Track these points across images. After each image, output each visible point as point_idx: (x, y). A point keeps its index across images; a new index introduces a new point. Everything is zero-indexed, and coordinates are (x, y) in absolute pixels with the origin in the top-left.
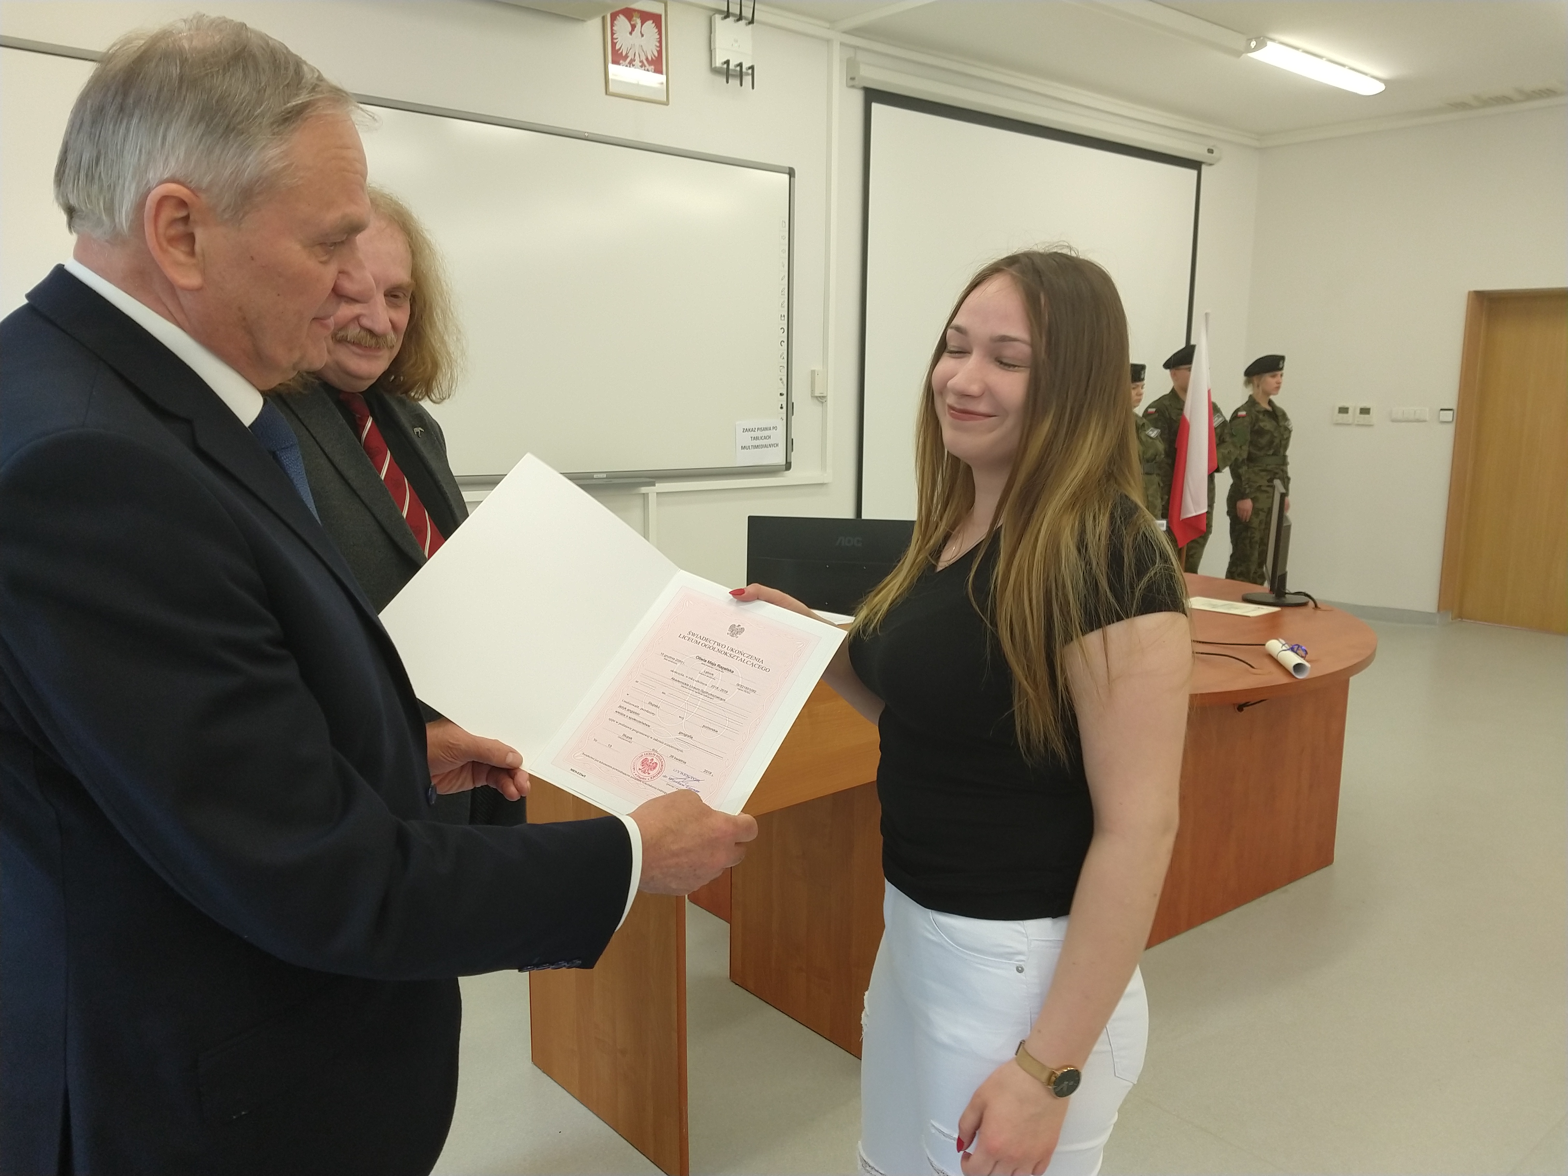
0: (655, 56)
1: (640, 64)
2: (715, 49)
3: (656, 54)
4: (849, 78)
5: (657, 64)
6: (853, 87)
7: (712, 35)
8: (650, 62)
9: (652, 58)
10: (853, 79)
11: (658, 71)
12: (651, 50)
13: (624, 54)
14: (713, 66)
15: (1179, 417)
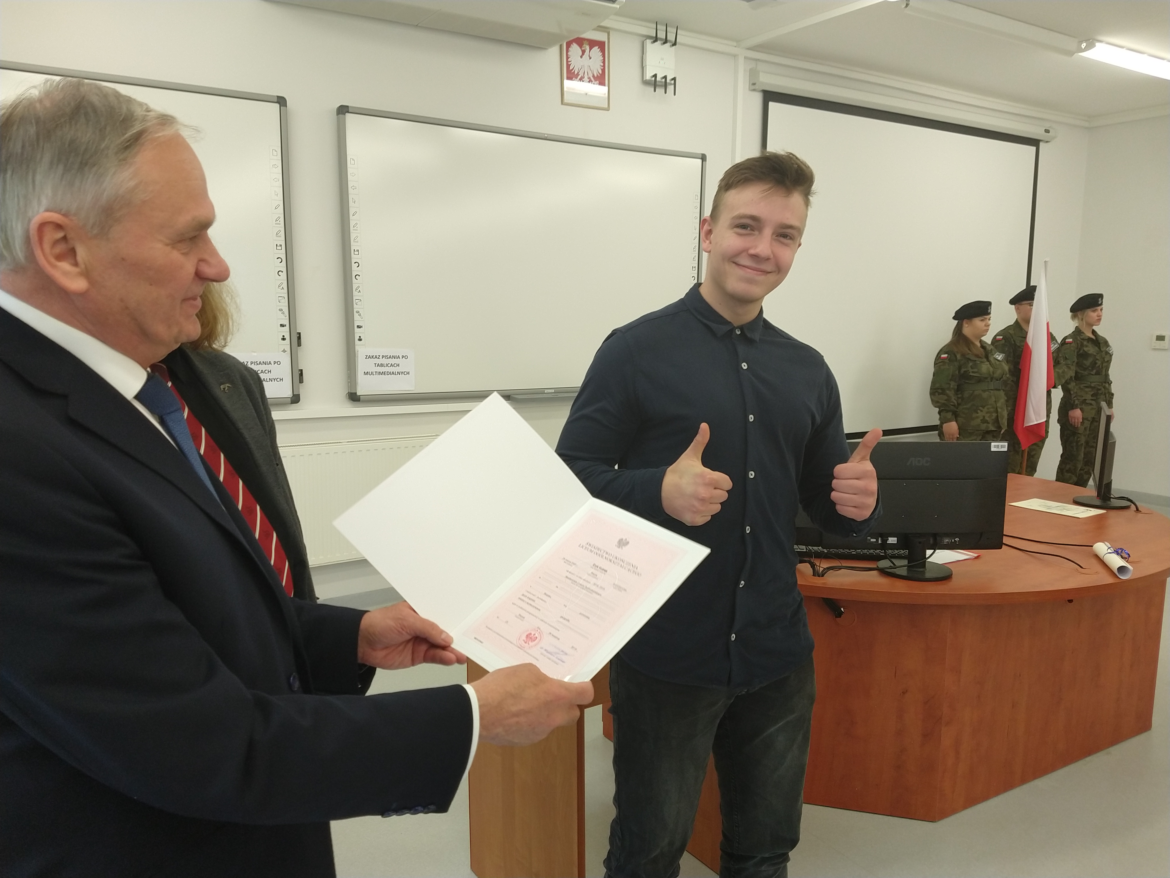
1: (589, 80)
2: (646, 66)
3: (601, 72)
4: (751, 84)
5: (601, 79)
6: (754, 90)
7: (644, 56)
8: (596, 78)
9: (597, 75)
10: (754, 84)
11: (602, 83)
12: (597, 69)
13: (576, 73)
14: (644, 79)
15: (1023, 344)
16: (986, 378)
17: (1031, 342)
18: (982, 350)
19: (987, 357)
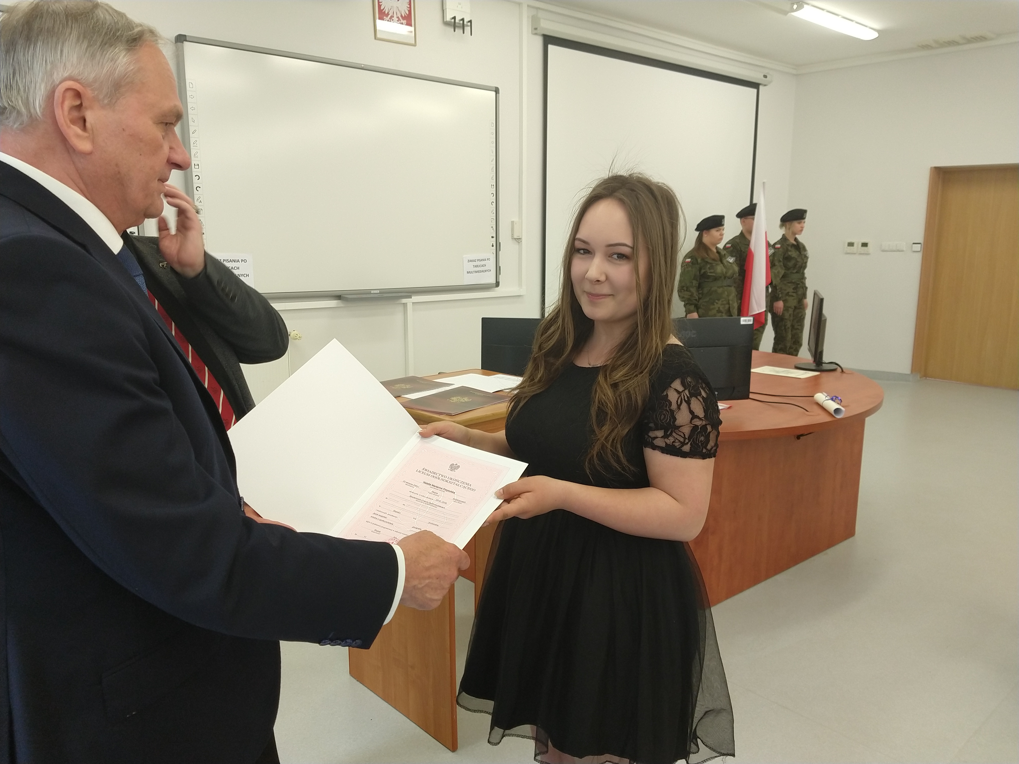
0: (407, 14)
1: (397, 19)
2: (446, 9)
4: (533, 28)
5: (408, 19)
6: (536, 34)
7: (444, 1)
8: (404, 18)
10: (536, 29)
11: (409, 24)
12: (404, 10)
13: (386, 12)
14: (445, 20)
15: (747, 250)
16: (720, 277)
17: (753, 249)
18: (717, 255)
19: (721, 261)
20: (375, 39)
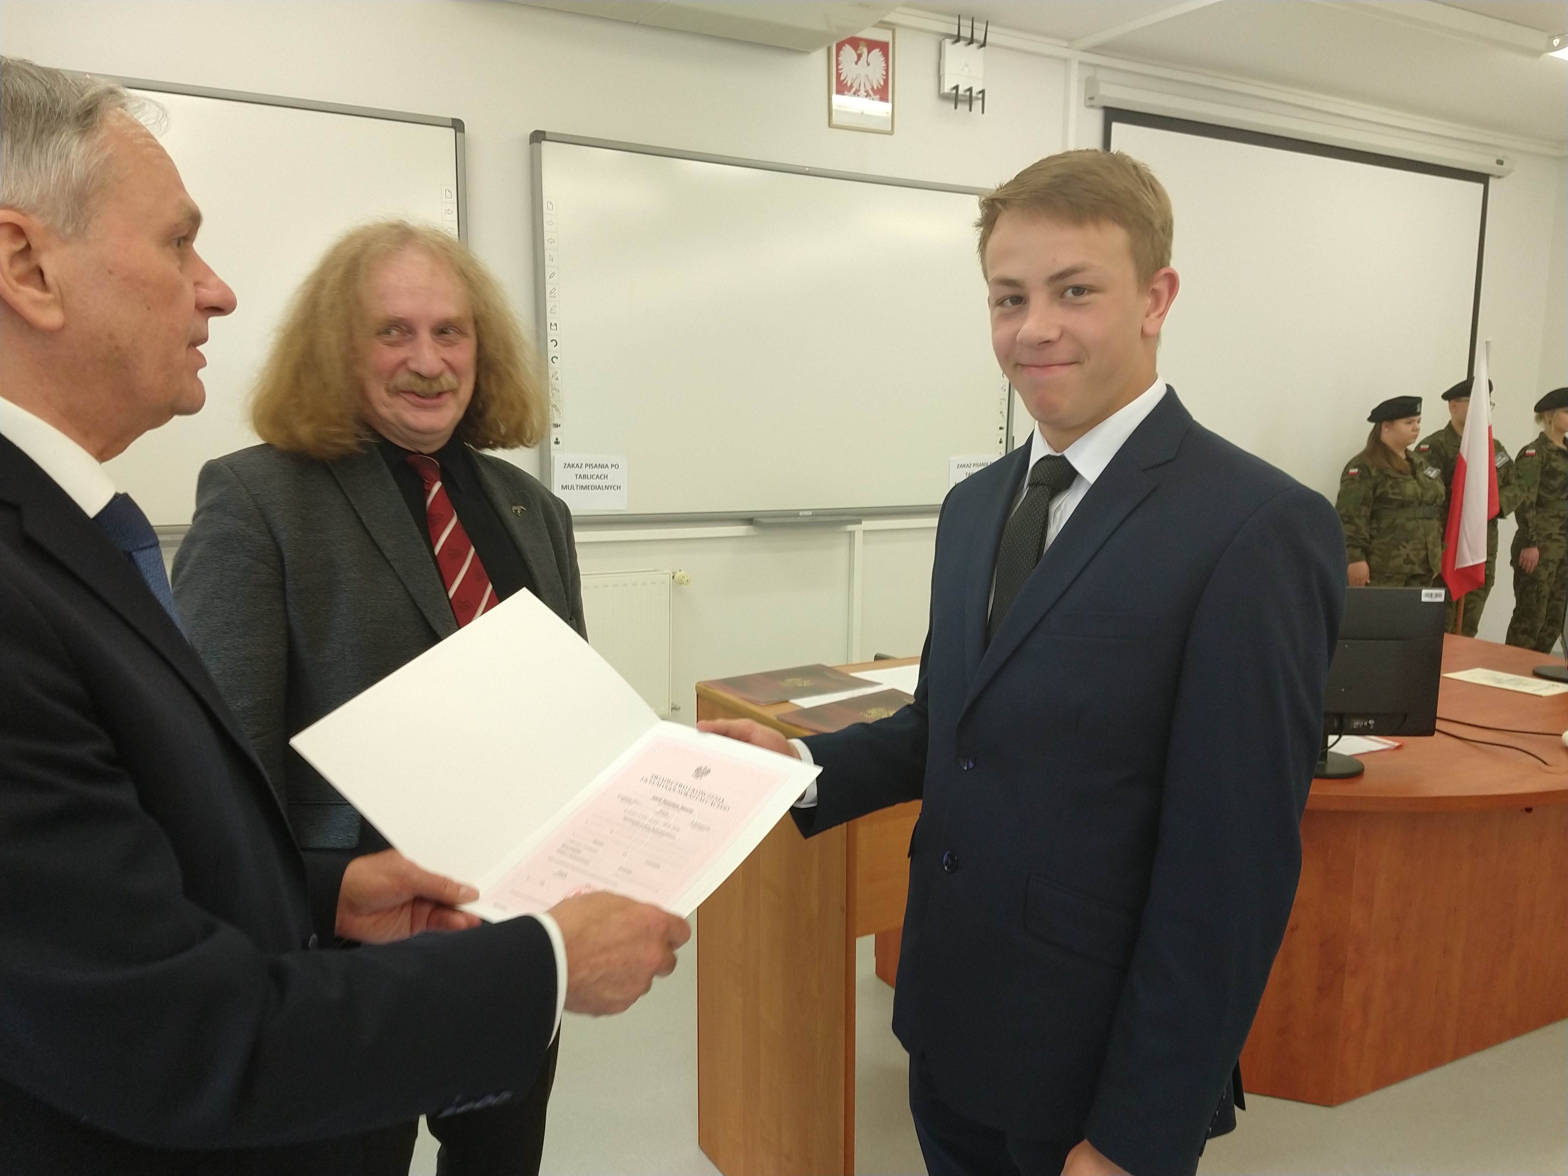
0: (880, 85)
1: (866, 94)
2: (944, 74)
3: (882, 83)
4: (1088, 98)
5: (882, 93)
6: (1092, 106)
7: (942, 61)
8: (876, 92)
9: (878, 87)
10: (1092, 98)
11: (884, 99)
12: (877, 79)
13: (849, 84)
14: (942, 92)
15: (1455, 455)
16: (1412, 502)
18: (1407, 463)
19: (1413, 474)
20: (829, 126)
